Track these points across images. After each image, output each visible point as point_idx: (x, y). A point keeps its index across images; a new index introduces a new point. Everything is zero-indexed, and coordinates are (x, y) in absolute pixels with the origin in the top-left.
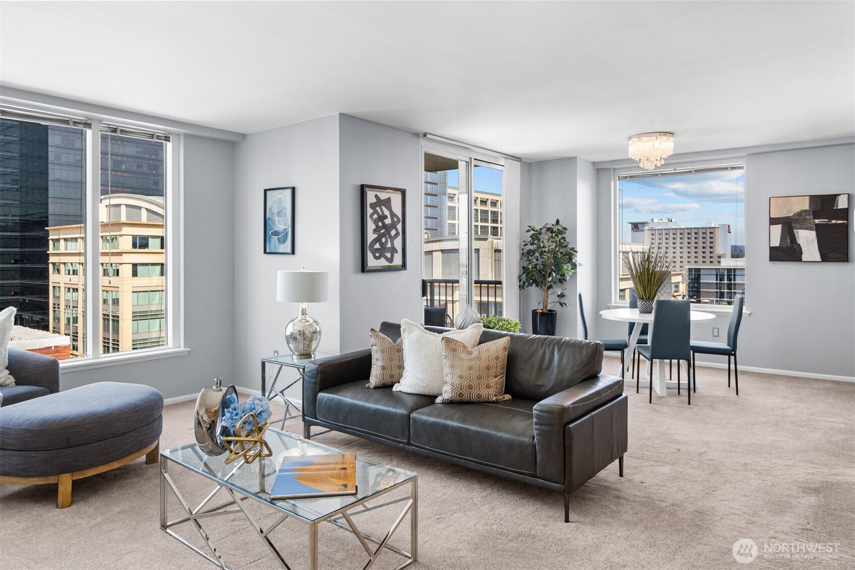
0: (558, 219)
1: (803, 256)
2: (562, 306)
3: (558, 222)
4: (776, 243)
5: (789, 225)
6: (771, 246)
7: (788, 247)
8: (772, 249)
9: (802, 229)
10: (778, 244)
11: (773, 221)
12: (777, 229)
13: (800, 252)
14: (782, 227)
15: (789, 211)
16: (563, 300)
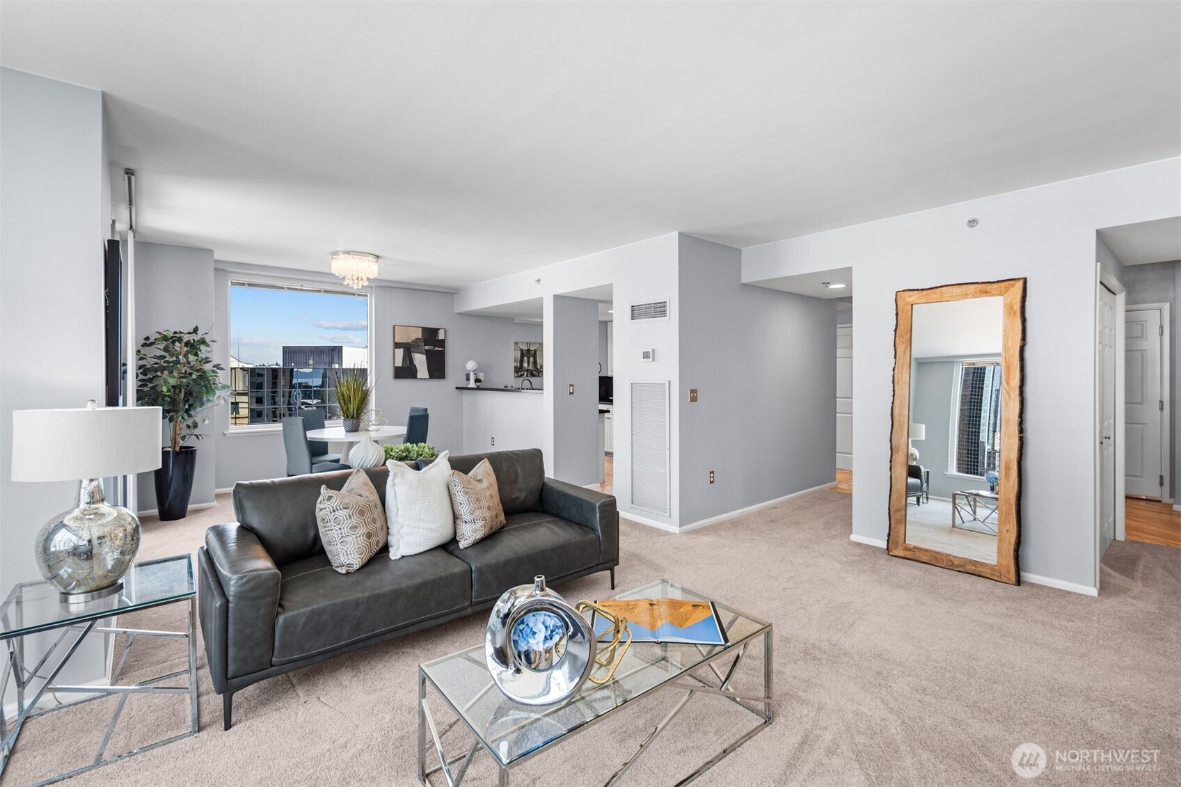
0: (197, 327)
1: (418, 374)
2: (198, 438)
3: (196, 330)
4: (399, 363)
5: (408, 349)
6: (396, 366)
7: (408, 367)
8: (397, 369)
9: (417, 353)
10: (401, 365)
11: (397, 345)
12: (400, 353)
13: (416, 372)
14: (404, 351)
15: (409, 338)
16: (197, 432)
